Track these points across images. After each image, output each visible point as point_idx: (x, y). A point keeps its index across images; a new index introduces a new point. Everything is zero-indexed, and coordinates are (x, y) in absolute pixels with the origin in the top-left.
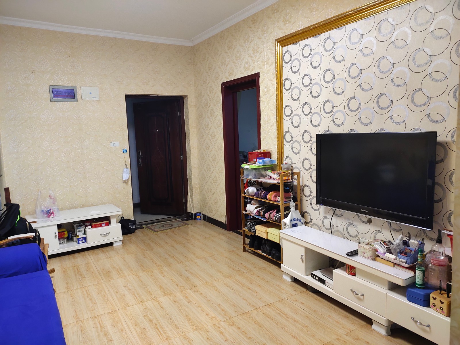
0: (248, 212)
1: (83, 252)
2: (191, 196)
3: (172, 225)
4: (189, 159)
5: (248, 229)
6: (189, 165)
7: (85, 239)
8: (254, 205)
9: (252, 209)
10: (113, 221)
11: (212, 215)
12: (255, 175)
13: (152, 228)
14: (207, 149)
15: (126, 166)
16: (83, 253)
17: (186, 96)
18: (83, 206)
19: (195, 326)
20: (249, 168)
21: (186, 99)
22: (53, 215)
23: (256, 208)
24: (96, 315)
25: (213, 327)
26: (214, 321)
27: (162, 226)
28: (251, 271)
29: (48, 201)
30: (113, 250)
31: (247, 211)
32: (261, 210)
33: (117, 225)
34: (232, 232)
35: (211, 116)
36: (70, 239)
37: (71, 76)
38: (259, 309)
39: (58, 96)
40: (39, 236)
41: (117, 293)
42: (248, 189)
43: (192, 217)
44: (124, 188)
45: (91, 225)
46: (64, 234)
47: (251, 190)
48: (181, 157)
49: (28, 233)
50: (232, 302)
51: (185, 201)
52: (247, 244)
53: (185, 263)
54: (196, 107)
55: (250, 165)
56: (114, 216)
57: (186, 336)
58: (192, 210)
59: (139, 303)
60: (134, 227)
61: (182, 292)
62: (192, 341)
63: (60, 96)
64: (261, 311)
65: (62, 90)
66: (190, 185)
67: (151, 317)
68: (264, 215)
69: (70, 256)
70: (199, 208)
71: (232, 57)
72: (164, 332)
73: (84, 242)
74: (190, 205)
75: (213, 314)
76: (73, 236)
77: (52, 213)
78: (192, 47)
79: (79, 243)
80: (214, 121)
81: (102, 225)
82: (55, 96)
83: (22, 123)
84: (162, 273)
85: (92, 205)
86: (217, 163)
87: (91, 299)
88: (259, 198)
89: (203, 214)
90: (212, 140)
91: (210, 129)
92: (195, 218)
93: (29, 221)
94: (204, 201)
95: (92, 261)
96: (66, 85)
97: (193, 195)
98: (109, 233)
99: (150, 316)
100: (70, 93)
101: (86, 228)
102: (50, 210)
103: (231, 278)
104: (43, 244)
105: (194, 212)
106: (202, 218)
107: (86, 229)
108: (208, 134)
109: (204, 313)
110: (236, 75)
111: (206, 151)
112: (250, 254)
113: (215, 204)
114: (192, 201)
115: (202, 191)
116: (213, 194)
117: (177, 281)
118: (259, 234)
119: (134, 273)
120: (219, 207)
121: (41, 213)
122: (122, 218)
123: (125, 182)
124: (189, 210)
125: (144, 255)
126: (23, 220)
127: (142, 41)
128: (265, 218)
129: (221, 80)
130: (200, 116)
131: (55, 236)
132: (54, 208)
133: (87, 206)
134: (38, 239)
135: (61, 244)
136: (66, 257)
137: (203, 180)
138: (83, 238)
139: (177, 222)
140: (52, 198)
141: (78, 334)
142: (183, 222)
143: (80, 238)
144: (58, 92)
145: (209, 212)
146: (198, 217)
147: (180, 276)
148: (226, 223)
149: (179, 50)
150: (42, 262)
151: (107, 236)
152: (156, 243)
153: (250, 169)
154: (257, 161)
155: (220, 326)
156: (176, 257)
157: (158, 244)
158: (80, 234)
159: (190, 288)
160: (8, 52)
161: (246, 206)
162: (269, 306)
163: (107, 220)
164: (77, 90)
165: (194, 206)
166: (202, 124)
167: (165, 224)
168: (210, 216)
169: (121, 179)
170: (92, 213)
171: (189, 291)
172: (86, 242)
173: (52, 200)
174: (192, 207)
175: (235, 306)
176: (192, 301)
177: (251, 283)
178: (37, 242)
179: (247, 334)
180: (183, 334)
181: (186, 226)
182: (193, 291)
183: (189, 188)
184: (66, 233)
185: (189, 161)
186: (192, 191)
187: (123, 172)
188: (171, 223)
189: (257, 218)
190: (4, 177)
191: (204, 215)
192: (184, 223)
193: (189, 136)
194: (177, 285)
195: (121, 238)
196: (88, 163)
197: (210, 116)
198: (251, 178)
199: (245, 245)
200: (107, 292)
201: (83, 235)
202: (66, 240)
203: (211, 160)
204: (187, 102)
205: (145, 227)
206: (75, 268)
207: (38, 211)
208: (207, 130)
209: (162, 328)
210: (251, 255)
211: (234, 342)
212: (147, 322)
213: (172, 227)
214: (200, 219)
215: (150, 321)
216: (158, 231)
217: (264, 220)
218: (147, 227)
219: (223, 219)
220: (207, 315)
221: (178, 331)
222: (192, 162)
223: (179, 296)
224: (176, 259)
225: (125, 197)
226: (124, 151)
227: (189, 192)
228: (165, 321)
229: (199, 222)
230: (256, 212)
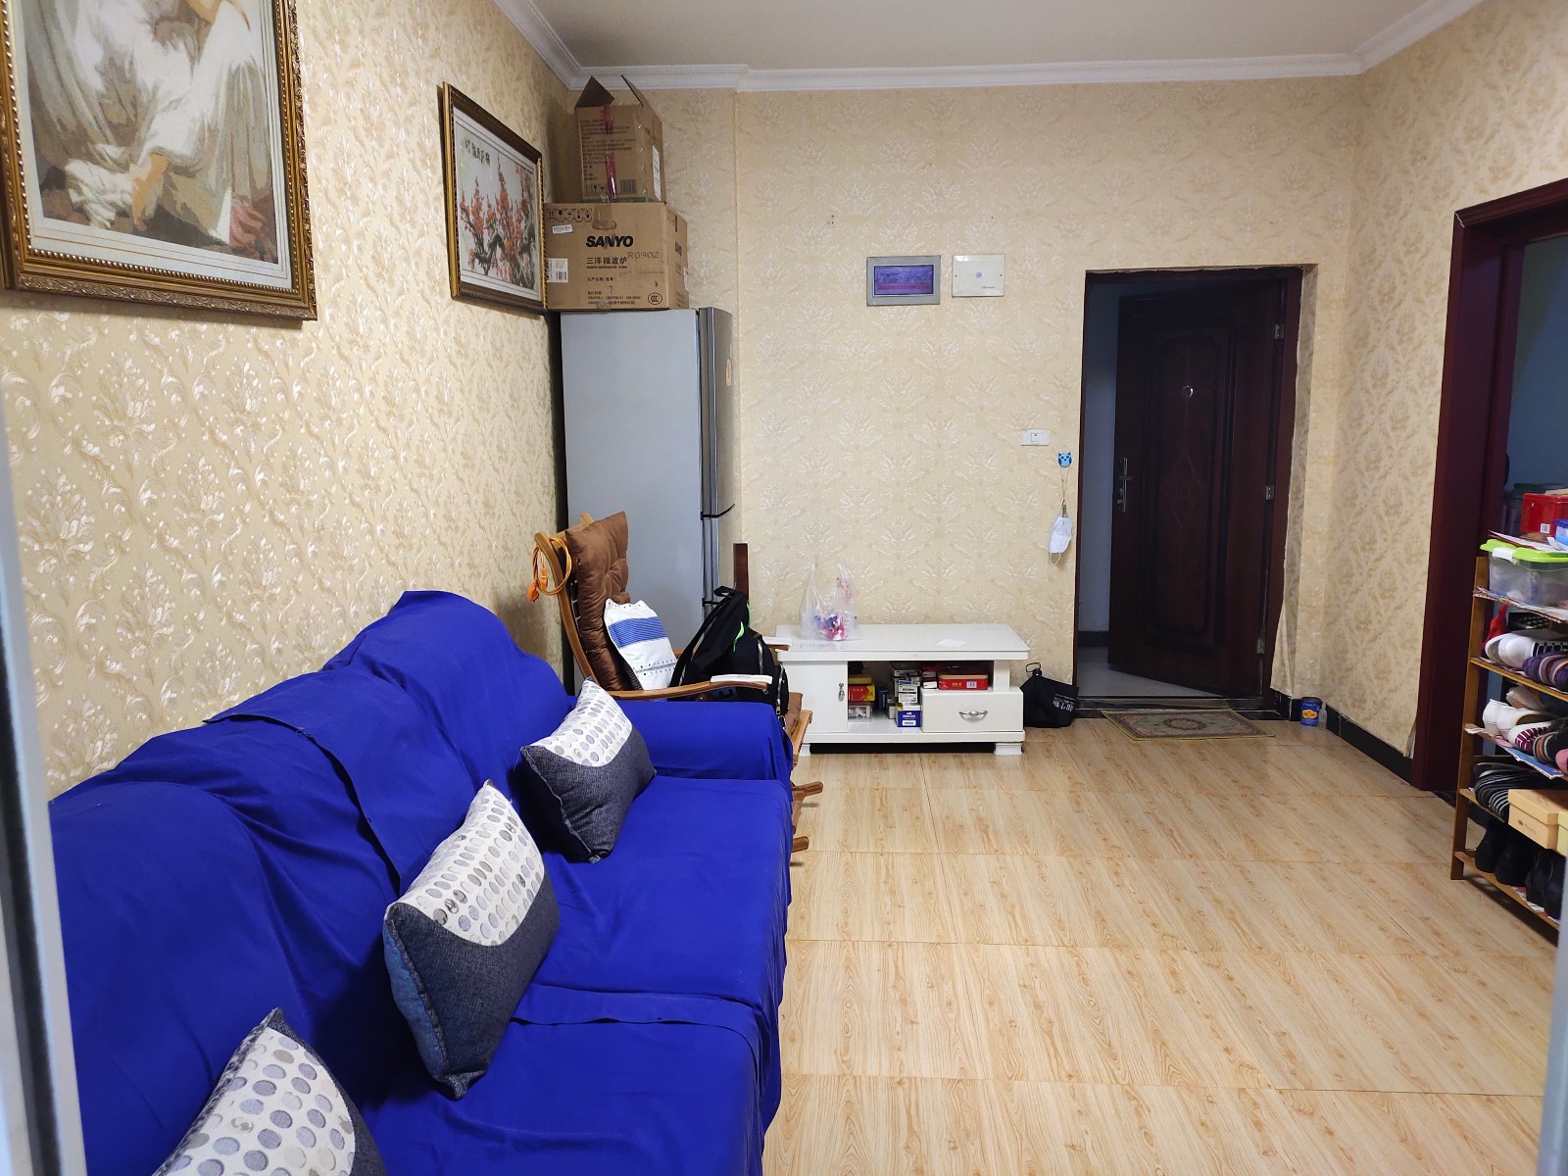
0: (1488, 731)
1: (910, 755)
2: (1290, 636)
3: (1202, 726)
4: (1297, 498)
5: (1477, 792)
6: (1295, 523)
7: (918, 716)
8: (1518, 706)
9: (1504, 719)
10: (1000, 677)
11: (1361, 717)
12: (1536, 590)
13: (1131, 722)
14: (1372, 466)
15: (1064, 509)
16: (907, 757)
17: (1311, 267)
18: (927, 620)
19: (1172, 1068)
20: (1510, 559)
21: (1311, 275)
22: (842, 634)
23: (1522, 721)
24: (893, 939)
25: (1236, 1099)
26: (1246, 1077)
27: (1165, 723)
28: (1457, 954)
29: (834, 592)
30: (992, 766)
31: (1484, 727)
32: (1541, 731)
33: (1009, 693)
34: (1430, 793)
35: (1401, 342)
36: (879, 709)
37: (928, 224)
38: (1436, 1098)
39: (889, 288)
40: (785, 685)
41: (966, 894)
42: (1499, 641)
43: (1287, 710)
44: (1051, 579)
45: (936, 679)
46: (866, 692)
47: (1512, 645)
48: (1268, 489)
49: (759, 674)
50: (1334, 1039)
51: (1266, 648)
52: (1468, 853)
53: (1206, 863)
54: (1347, 306)
55: (1517, 545)
56: (1008, 664)
57: (1133, 1089)
58: (1289, 683)
59: (1019, 944)
60: (1070, 708)
61: (1163, 951)
62: (1147, 1113)
63: (893, 287)
64: (1444, 1107)
65: (901, 269)
66: (1291, 595)
67: (1042, 996)
68: (1553, 757)
69: (873, 758)
70: (1317, 683)
71: (1515, 103)
72: (1069, 1054)
73: (915, 724)
74: (1283, 665)
75: (1249, 1055)
76: (889, 701)
77: (838, 629)
78: (1359, 77)
79: (900, 725)
80: (1410, 361)
81: (968, 685)
82: (880, 289)
83: (792, 369)
84: (1117, 873)
85: (952, 620)
86: (1402, 524)
87: (893, 892)
88: (1537, 681)
89: (1327, 707)
90: (1392, 434)
91: (1389, 393)
92: (1297, 717)
93: (766, 642)
94: (1337, 660)
95: (924, 786)
96: (911, 253)
97: (1296, 634)
98: (985, 713)
99: (1039, 992)
100: (920, 278)
101: (922, 685)
102: (836, 618)
103: (1361, 958)
104: (796, 711)
105: (1293, 692)
106: (1323, 720)
107: (922, 689)
108: (1381, 412)
109: (1219, 1041)
110: (1520, 178)
111: (1366, 473)
112: (1478, 892)
113: (1377, 677)
114: (1293, 652)
115: (1334, 621)
116: (1374, 639)
117: (1158, 912)
118: (1521, 823)
119: (1029, 850)
120: (1390, 691)
121: (812, 623)
122: (1034, 671)
123: (1058, 559)
124: (1275, 684)
125: (1078, 803)
126: (753, 637)
127: (1164, 83)
128: (1555, 766)
129: (1458, 198)
130: (1359, 342)
131: (841, 694)
132: (845, 615)
133: (937, 622)
134: (779, 695)
135: (855, 717)
136: (862, 758)
137: (1341, 582)
138: (913, 712)
139: (1222, 718)
140: (844, 584)
141: (835, 975)
142: (1247, 724)
143: (905, 712)
144: (888, 275)
145: (1353, 705)
146: (1308, 714)
147: (1176, 902)
148: (1412, 757)
149: (1303, 94)
150: (775, 758)
151: (978, 719)
152: (1126, 773)
153: (1515, 562)
154: (1553, 533)
155: (1259, 1101)
156: (1182, 837)
157: (1132, 778)
158: (907, 702)
159: (1196, 949)
160: (776, 170)
161: (1482, 705)
162: (1489, 1100)
163: (980, 672)
164: (942, 267)
165: (1296, 674)
166: (1363, 370)
167: (1179, 717)
168: (1353, 719)
169: (1044, 550)
170: (941, 643)
171: (1188, 955)
172: (919, 725)
173: (843, 591)
174: (1288, 674)
175: (1342, 1056)
176: (1190, 992)
177: (1440, 1000)
178: (779, 701)
179: (1353, 1162)
180: (1127, 1080)
181: (1250, 738)
182: (1203, 959)
183: (1284, 606)
184: (872, 689)
185: (1298, 505)
186: (1295, 616)
187: (1052, 528)
188: (1197, 718)
189: (1518, 759)
190: (739, 514)
191: (1333, 710)
192: (1250, 726)
193: (1305, 415)
194: (1154, 925)
195: (1021, 736)
196: (950, 492)
197: (1395, 343)
198: (1517, 599)
199: (1460, 855)
200: (939, 884)
201: (915, 704)
202: (868, 709)
203: (1382, 510)
204: (1314, 287)
205: (1110, 715)
206: (877, 793)
207: (807, 616)
208: (1380, 393)
209: (1065, 1038)
210: (1483, 896)
211: (1294, 1171)
212: (1026, 1005)
213: (1199, 732)
214: (1315, 723)
215: (1035, 1006)
216: (1148, 737)
217: (1545, 773)
218: (1114, 717)
219: (1402, 740)
220: (1227, 1050)
221: (1113, 1067)
222: (1307, 512)
223: (1151, 962)
224: (1180, 841)
225: (1051, 606)
226: (1063, 460)
227: (1284, 619)
228: (1080, 1023)
229: (1308, 732)
230: (1519, 736)
